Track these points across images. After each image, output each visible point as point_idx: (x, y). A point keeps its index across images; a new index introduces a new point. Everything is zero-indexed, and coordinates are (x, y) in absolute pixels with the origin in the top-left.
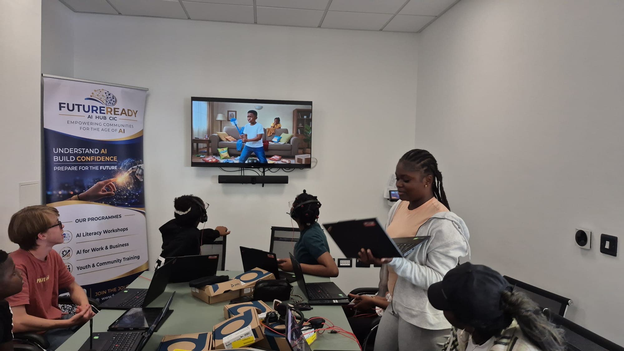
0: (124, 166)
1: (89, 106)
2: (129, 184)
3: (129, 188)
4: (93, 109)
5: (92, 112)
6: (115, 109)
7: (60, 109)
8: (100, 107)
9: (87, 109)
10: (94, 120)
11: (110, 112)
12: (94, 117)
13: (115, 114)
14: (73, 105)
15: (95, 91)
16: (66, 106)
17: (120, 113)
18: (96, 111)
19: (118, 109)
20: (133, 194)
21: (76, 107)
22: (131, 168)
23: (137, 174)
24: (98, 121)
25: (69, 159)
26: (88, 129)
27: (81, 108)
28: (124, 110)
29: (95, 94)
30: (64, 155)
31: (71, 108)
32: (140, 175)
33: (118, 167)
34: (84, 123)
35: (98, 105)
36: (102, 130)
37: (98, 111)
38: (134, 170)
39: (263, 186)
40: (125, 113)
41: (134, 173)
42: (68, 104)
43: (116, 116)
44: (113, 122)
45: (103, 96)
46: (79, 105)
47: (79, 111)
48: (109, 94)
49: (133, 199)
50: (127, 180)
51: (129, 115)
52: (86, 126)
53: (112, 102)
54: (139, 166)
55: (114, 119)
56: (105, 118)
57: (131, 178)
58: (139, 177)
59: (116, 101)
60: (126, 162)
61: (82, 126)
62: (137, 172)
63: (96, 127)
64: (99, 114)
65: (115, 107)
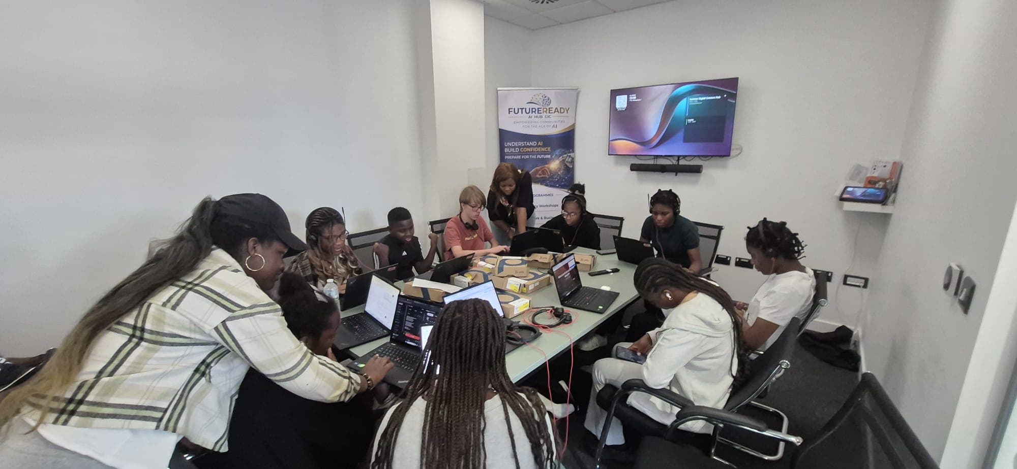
0: (556, 155)
1: (529, 109)
2: (559, 169)
3: (559, 173)
4: (533, 111)
5: (532, 113)
6: (549, 108)
7: (509, 113)
8: (538, 109)
9: (528, 111)
10: (533, 119)
11: (546, 112)
12: (533, 117)
13: (549, 113)
14: (518, 109)
15: (534, 95)
16: (513, 110)
17: (553, 112)
18: (535, 112)
19: (552, 108)
20: (563, 178)
21: (520, 110)
22: (561, 157)
23: (567, 162)
24: (536, 119)
25: (515, 150)
26: (529, 127)
27: (524, 110)
28: (556, 108)
29: (534, 98)
30: (512, 147)
31: (516, 112)
32: (569, 162)
33: (551, 156)
34: (526, 122)
35: (536, 107)
36: (539, 126)
37: (537, 112)
38: (564, 158)
39: (676, 175)
40: (558, 111)
41: (564, 161)
42: (514, 109)
43: (550, 114)
44: (548, 119)
45: (540, 99)
46: (522, 109)
47: (522, 113)
48: (545, 97)
49: (562, 181)
50: (558, 166)
51: (561, 113)
52: (527, 124)
53: (547, 103)
54: (569, 155)
55: (549, 117)
56: (541, 117)
57: (561, 165)
58: (568, 164)
59: (550, 102)
60: (558, 152)
61: (525, 124)
62: (567, 160)
63: (535, 124)
64: (537, 114)
65: (549, 107)
